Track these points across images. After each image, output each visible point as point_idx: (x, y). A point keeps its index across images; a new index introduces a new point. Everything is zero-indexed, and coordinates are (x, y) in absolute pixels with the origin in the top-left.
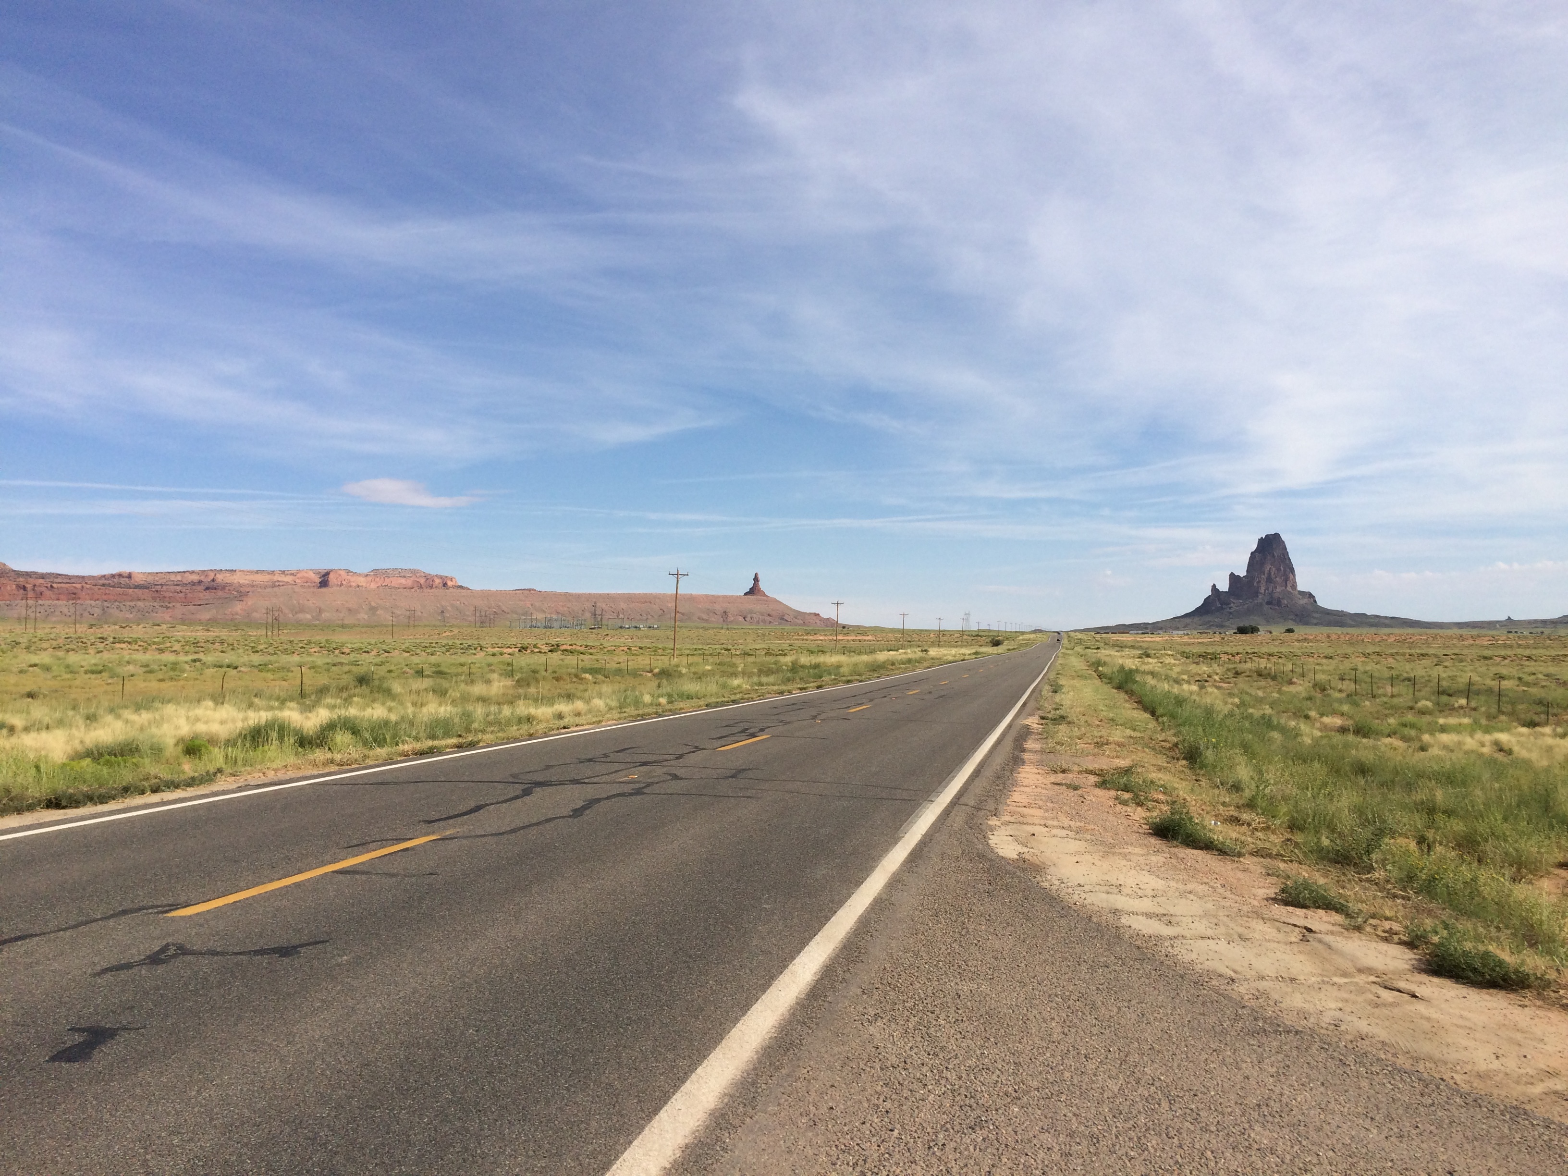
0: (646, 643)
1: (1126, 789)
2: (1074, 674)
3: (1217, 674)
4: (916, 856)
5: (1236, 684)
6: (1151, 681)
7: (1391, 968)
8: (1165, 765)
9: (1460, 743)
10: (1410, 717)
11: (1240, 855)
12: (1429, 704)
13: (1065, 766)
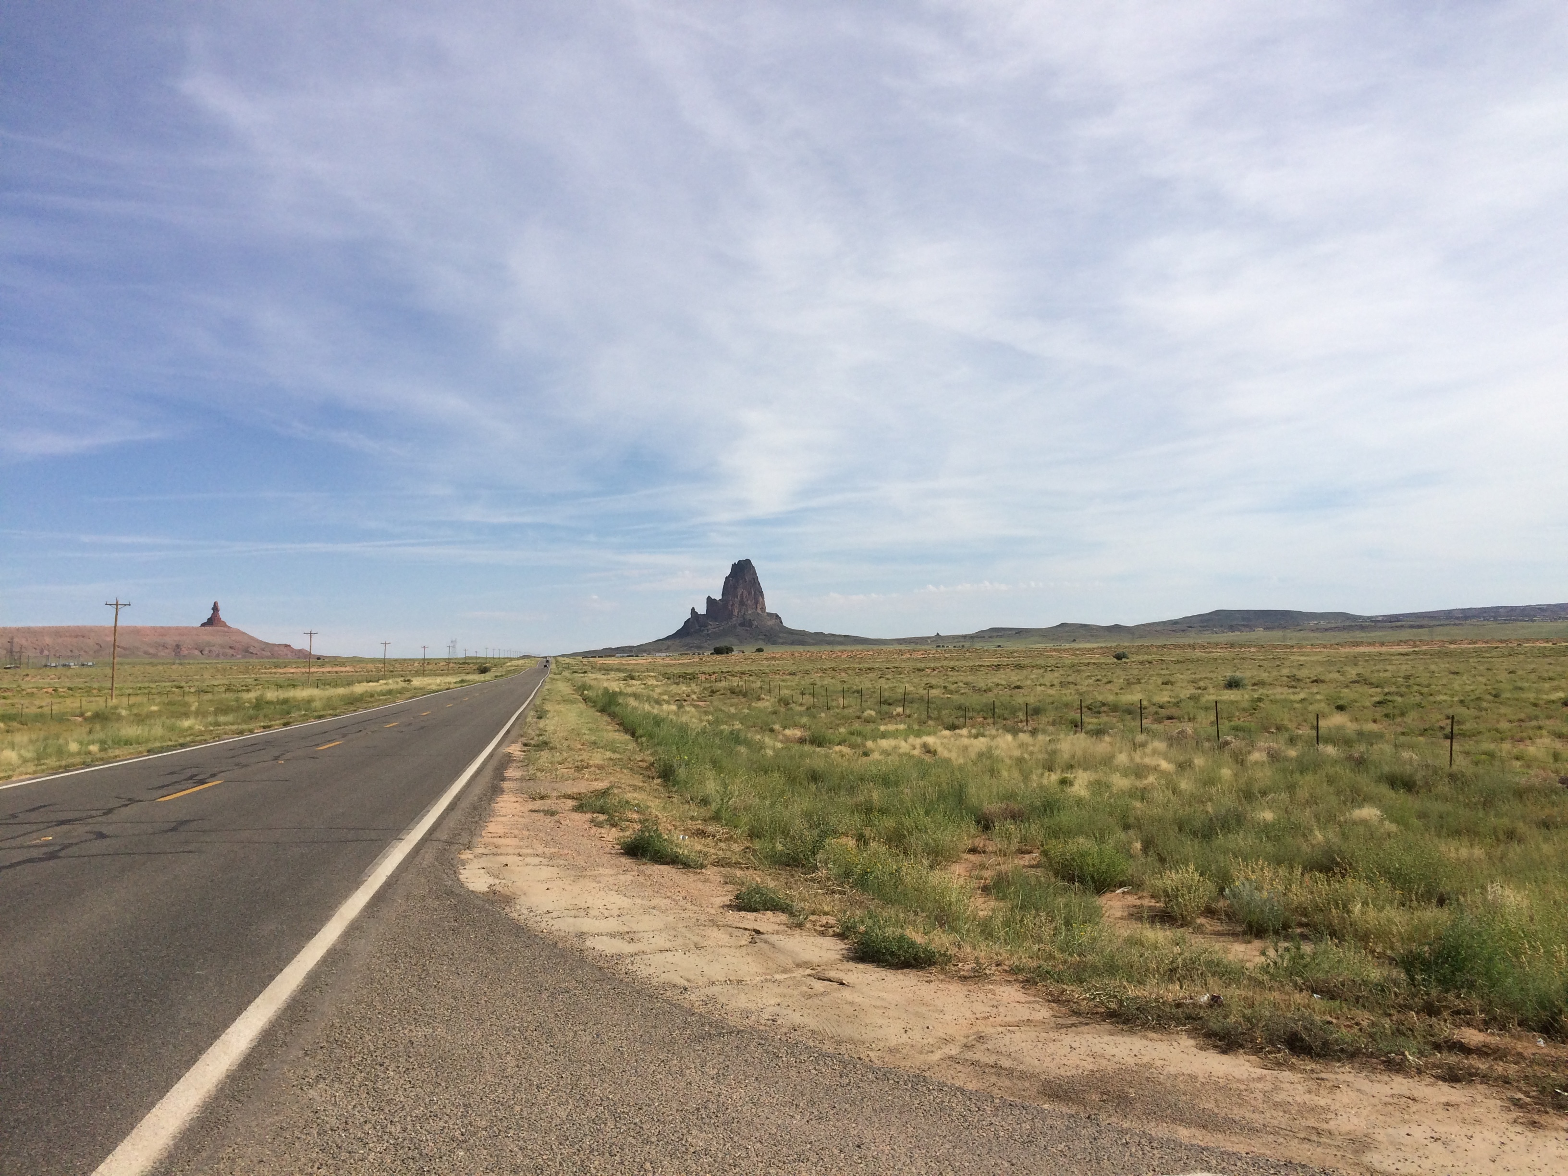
0: (78, 682)
1: (602, 811)
2: (560, 699)
3: (695, 693)
4: (379, 898)
5: (711, 702)
6: (632, 702)
7: (825, 960)
8: (641, 784)
9: (895, 748)
10: (857, 726)
11: (702, 866)
12: (873, 713)
13: (543, 792)
